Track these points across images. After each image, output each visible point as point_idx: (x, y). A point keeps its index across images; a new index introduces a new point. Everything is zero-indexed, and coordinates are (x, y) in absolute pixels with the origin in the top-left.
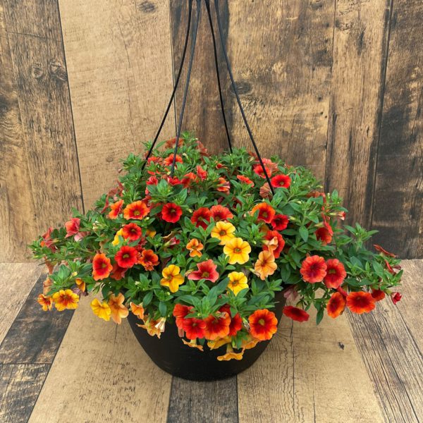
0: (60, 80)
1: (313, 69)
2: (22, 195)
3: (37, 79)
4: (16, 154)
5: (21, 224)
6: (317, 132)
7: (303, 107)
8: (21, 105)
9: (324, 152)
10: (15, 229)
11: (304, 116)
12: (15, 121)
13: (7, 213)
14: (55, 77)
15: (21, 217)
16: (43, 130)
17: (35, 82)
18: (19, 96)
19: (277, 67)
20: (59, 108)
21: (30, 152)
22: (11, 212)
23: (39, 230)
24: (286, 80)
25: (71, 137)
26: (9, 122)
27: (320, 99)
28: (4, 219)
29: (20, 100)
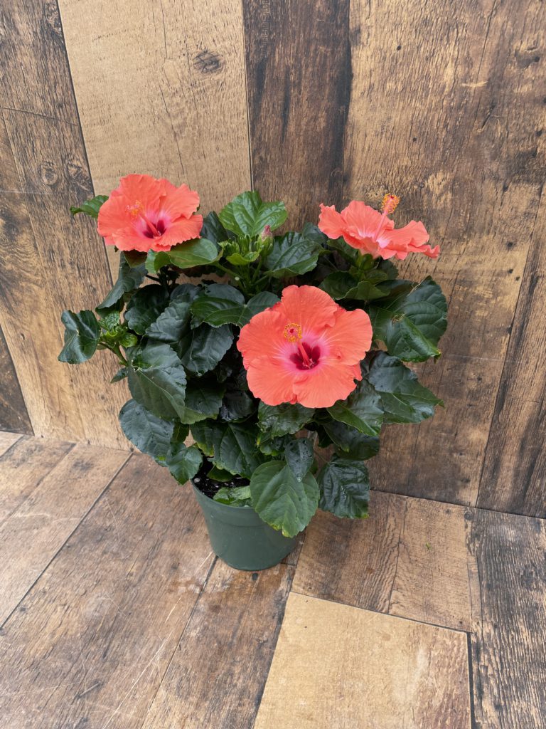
0: (83, 190)
1: (505, 189)
2: (51, 353)
3: (51, 186)
4: (37, 296)
5: (55, 389)
6: (497, 303)
7: (476, 258)
8: (35, 226)
9: (505, 340)
10: (50, 395)
11: (476, 274)
12: (30, 249)
13: (37, 372)
14: (76, 185)
15: (53, 380)
16: (68, 266)
17: (48, 192)
18: (31, 213)
19: (436, 182)
20: (86, 233)
21: (55, 296)
22: (42, 373)
23: (78, 401)
24: (449, 206)
25: (106, 279)
26: (22, 250)
27: (510, 245)
28: (34, 381)
29: (32, 219)
